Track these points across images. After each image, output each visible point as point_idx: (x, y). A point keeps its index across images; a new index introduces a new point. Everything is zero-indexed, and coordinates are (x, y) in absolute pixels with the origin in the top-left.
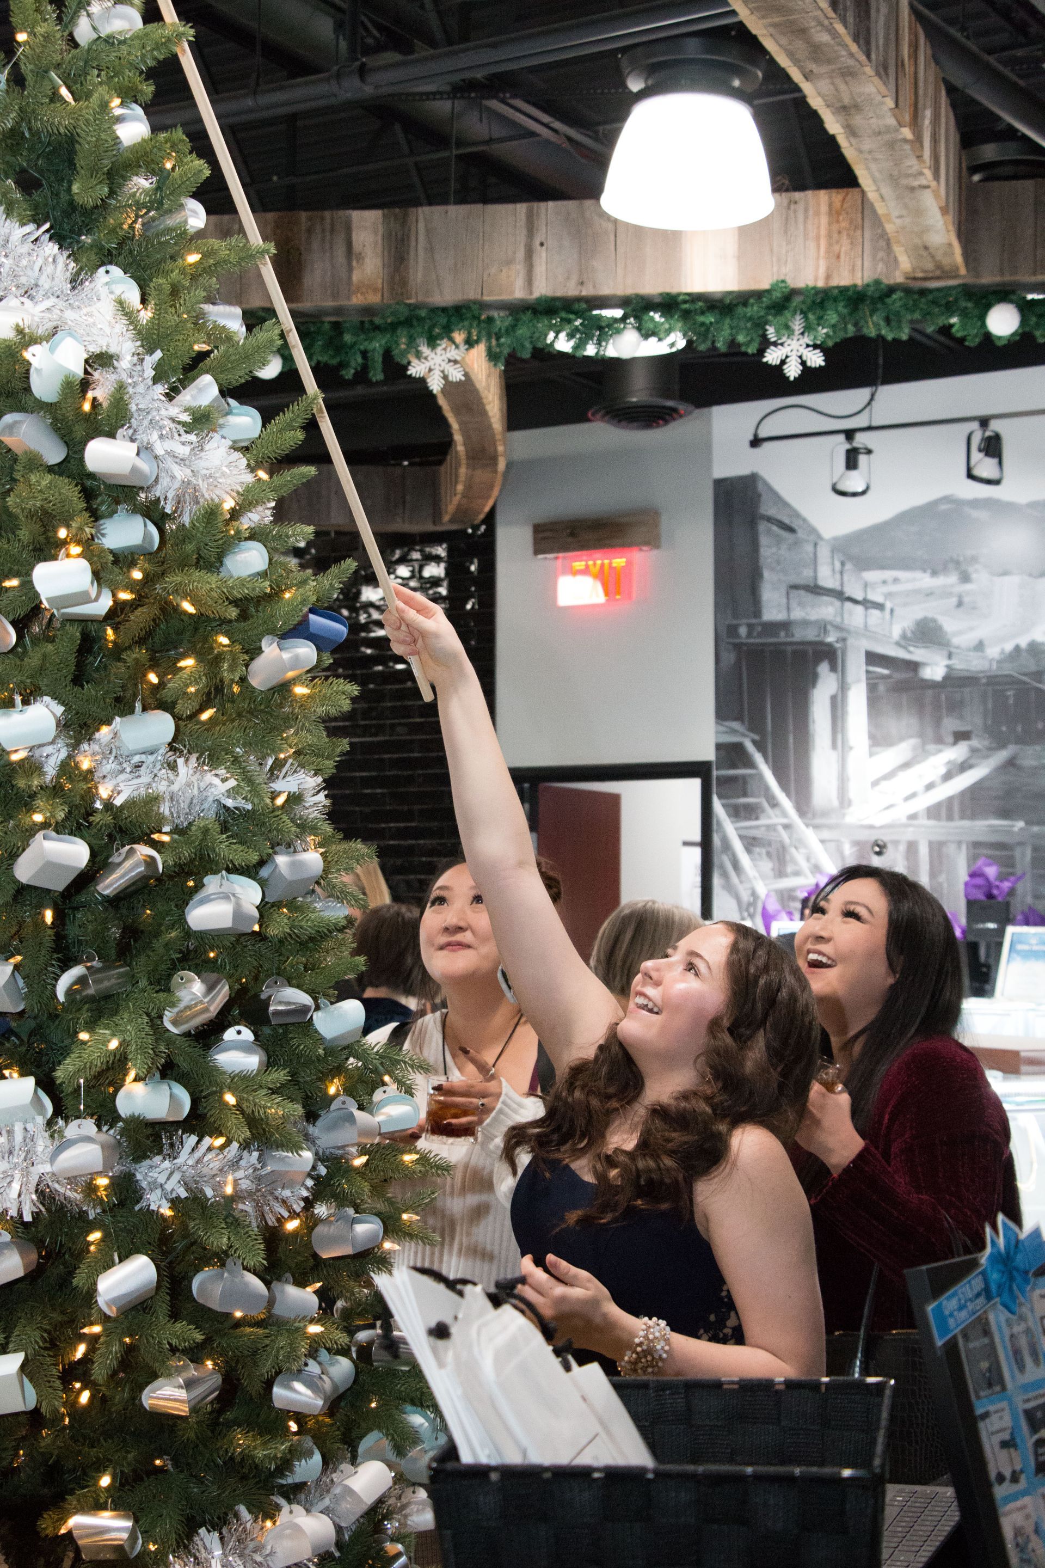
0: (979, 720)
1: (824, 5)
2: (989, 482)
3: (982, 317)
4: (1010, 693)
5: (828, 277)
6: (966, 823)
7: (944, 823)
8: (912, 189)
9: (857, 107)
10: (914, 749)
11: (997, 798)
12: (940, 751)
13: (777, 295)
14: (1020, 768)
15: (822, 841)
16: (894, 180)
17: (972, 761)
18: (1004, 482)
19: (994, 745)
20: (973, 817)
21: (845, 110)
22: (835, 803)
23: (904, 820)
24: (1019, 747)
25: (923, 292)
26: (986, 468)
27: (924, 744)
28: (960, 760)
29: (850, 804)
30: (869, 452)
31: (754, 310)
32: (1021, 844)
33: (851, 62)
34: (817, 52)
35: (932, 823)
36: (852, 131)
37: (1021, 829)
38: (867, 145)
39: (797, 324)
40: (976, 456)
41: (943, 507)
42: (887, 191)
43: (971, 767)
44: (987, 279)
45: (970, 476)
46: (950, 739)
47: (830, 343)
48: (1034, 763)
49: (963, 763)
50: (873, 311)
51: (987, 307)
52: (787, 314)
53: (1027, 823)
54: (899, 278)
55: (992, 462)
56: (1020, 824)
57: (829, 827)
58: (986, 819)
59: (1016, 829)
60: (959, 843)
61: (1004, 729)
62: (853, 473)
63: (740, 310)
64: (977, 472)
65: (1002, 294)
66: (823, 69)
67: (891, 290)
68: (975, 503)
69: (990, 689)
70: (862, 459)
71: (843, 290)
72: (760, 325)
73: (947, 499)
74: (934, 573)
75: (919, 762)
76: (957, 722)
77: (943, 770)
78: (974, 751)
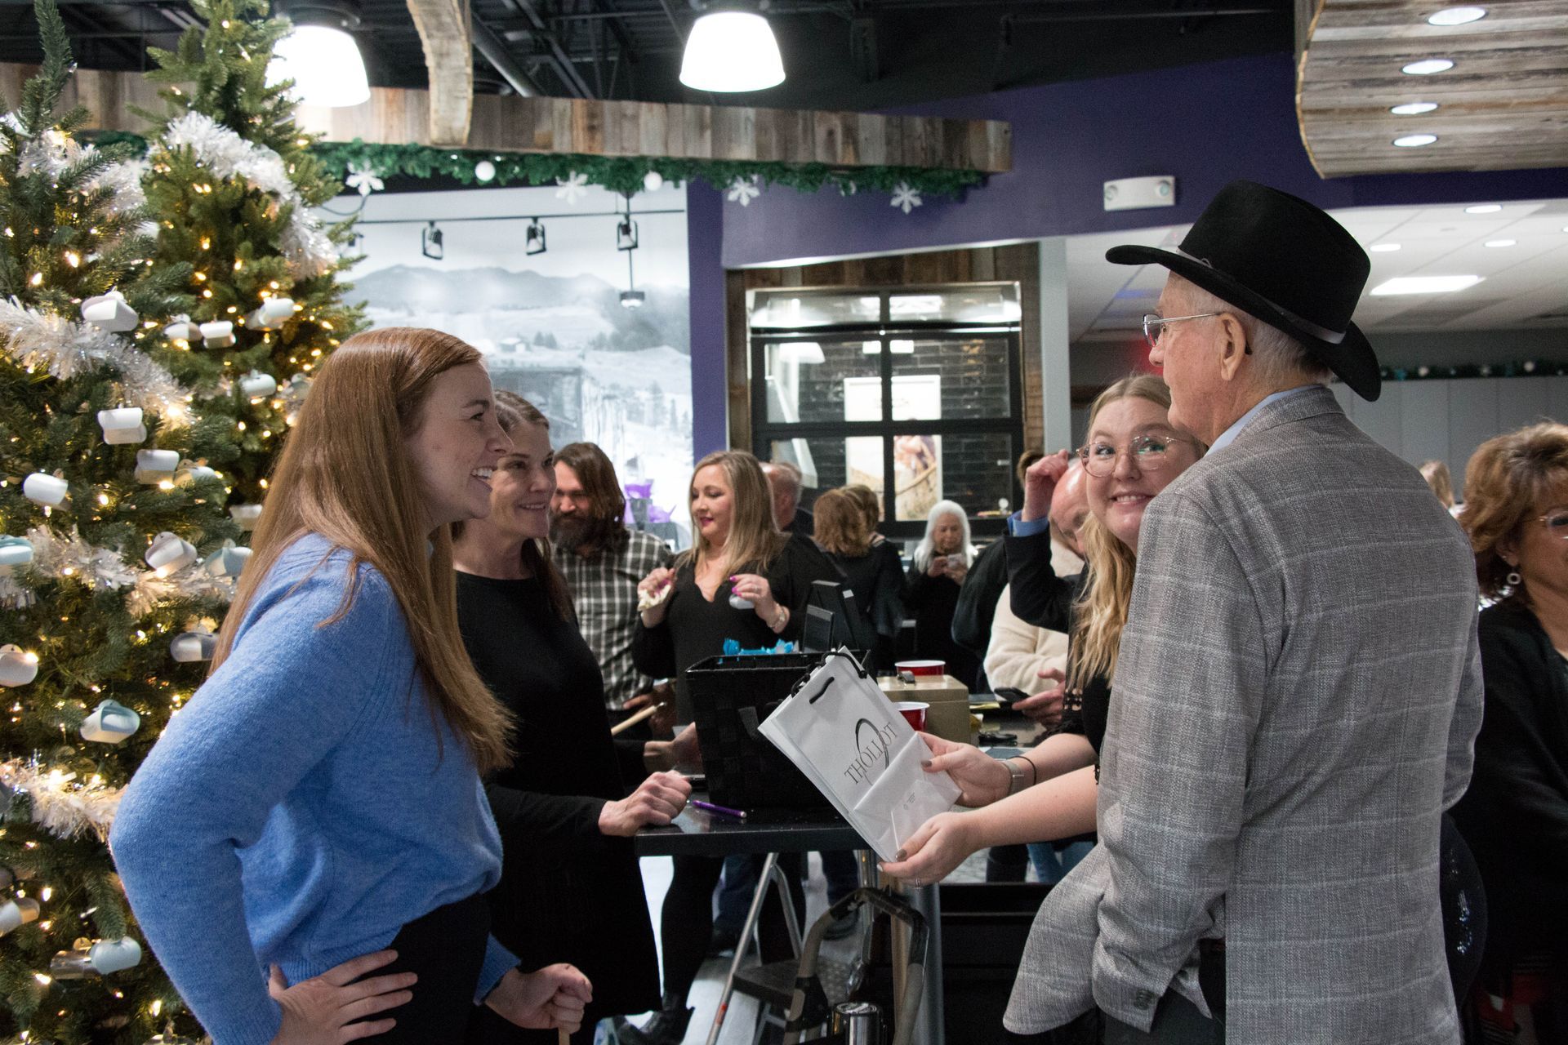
1: (455, 4)
2: (436, 258)
3: (473, 168)
5: (386, 138)
8: (457, 98)
9: (448, 54)
13: (355, 146)
16: (449, 92)
18: (444, 259)
21: (441, 55)
25: (439, 152)
26: (434, 249)
30: (361, 236)
31: (343, 154)
33: (456, 33)
34: (440, 26)
36: (439, 66)
38: (444, 73)
39: (367, 164)
40: (429, 243)
41: (397, 271)
42: (444, 97)
44: (477, 147)
45: (425, 254)
47: (386, 176)
50: (411, 159)
51: (476, 163)
52: (362, 157)
54: (427, 142)
55: (436, 246)
62: (352, 248)
63: (334, 153)
64: (428, 252)
65: (485, 156)
66: (440, 34)
67: (423, 149)
68: (417, 270)
70: (358, 240)
71: (396, 146)
72: (344, 162)
73: (399, 266)
74: (393, 310)
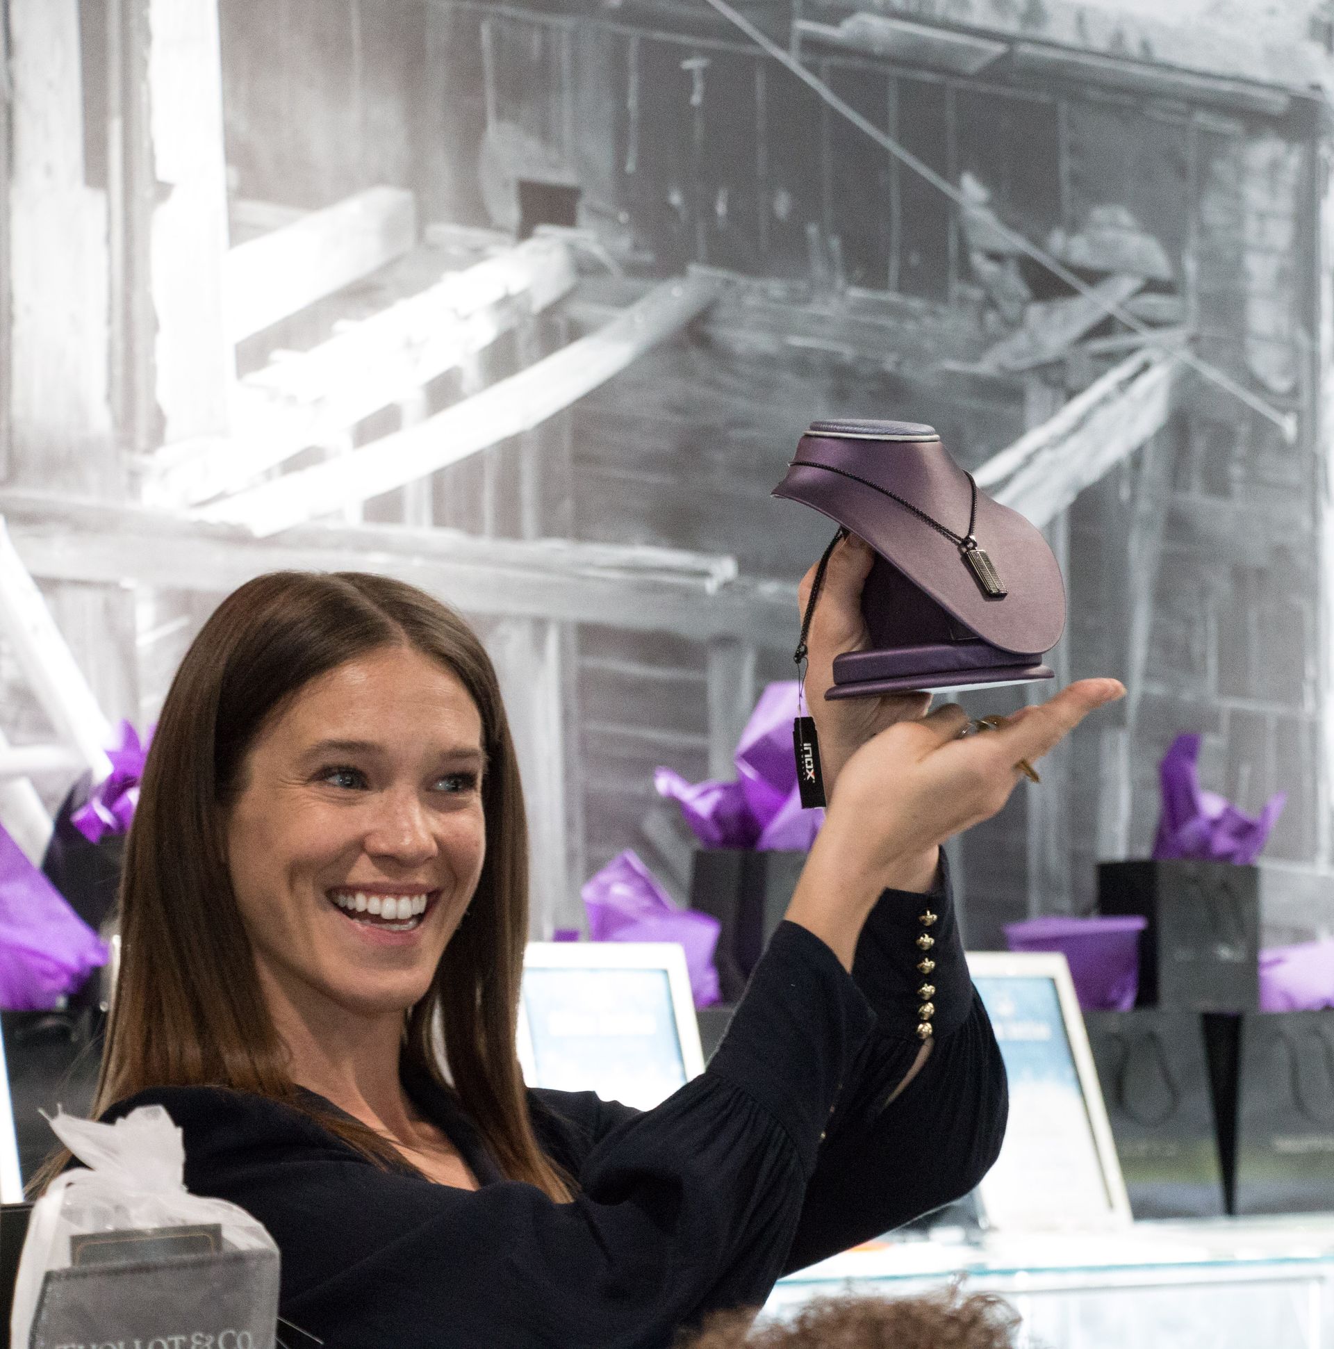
0: (600, 151)
4: (693, 64)
6: (558, 550)
7: (485, 544)
10: (390, 230)
11: (651, 462)
12: (477, 254)
14: (721, 355)
15: (47, 585)
17: (579, 310)
19: (648, 257)
20: (580, 531)
22: (101, 420)
23: (354, 520)
24: (722, 274)
27: (423, 218)
28: (542, 298)
29: (157, 436)
32: (726, 641)
35: (449, 538)
37: (726, 585)
43: (576, 332)
46: (511, 214)
48: (764, 342)
49: (549, 311)
53: (746, 566)
56: (725, 568)
57: (75, 523)
58: (621, 540)
59: (711, 586)
60: (540, 624)
61: (676, 199)
69: (634, 34)
75: (408, 290)
76: (533, 145)
77: (486, 332)
78: (585, 268)
